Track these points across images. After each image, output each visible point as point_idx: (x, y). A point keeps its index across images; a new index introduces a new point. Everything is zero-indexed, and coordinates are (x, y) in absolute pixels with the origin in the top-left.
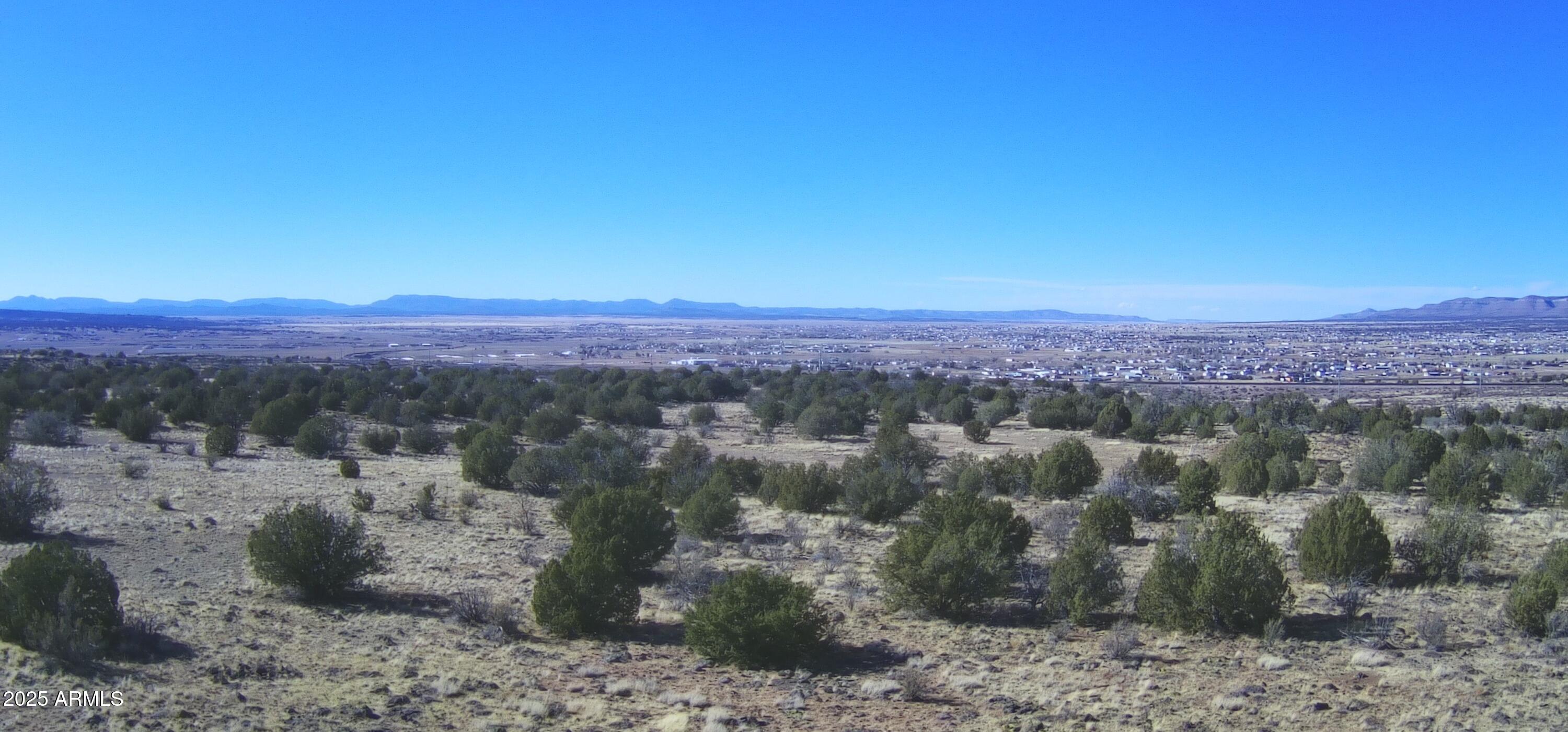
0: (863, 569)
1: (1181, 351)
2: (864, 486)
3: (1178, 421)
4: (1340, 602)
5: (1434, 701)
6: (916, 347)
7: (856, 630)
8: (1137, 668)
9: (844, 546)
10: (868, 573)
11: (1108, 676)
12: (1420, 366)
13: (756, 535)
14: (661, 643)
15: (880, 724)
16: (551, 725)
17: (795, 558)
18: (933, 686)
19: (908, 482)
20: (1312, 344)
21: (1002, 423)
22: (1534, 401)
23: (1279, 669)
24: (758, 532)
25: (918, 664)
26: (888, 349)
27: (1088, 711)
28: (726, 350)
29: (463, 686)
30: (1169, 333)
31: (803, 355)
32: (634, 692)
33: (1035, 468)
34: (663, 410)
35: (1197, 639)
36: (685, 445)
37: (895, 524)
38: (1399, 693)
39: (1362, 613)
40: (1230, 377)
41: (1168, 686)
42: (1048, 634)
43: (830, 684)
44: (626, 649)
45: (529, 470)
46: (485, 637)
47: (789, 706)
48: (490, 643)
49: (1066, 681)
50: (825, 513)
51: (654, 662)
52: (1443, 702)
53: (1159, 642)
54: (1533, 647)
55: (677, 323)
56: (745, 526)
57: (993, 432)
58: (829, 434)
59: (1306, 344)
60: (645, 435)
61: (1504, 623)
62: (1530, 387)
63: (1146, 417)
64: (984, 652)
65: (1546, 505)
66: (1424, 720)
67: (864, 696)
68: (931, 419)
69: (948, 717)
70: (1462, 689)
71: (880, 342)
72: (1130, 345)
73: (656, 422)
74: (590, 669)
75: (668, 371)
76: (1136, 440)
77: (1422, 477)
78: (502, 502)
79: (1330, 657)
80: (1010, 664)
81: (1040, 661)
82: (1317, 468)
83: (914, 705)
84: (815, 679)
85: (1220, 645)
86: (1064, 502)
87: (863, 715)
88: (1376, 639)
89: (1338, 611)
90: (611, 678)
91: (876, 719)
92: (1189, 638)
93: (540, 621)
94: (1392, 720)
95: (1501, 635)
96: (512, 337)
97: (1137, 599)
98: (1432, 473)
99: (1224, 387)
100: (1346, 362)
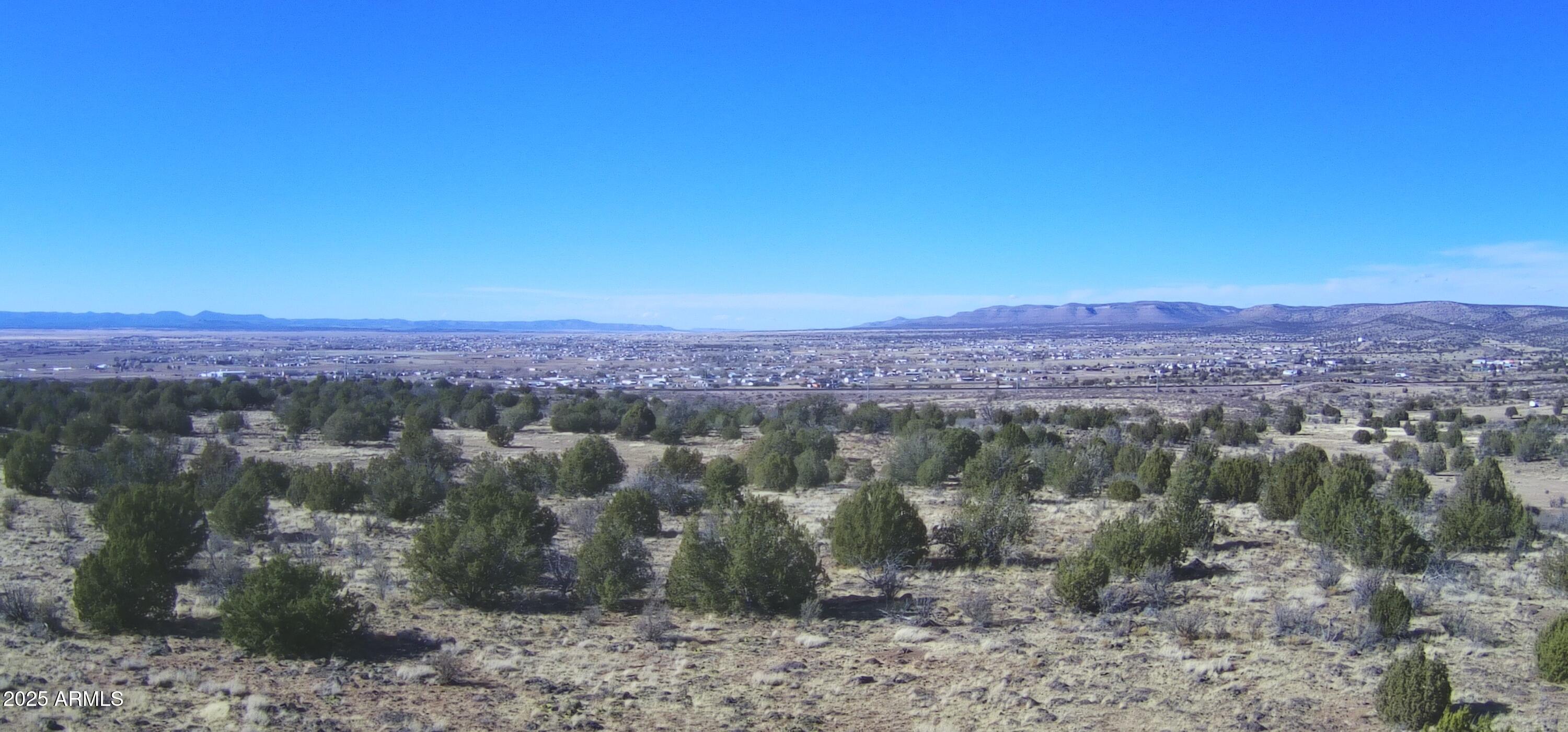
0: (394, 563)
1: (705, 359)
2: (389, 484)
3: (702, 424)
4: (878, 584)
5: (985, 673)
6: (440, 358)
7: (388, 620)
8: (672, 648)
9: (372, 542)
10: (396, 567)
11: (643, 657)
12: (952, 372)
13: (285, 534)
14: (198, 636)
15: (417, 707)
16: (99, 716)
17: (324, 554)
18: (468, 670)
19: (433, 480)
20: (840, 352)
21: (525, 428)
22: (1075, 403)
23: (818, 647)
24: (288, 531)
25: (452, 649)
26: (411, 359)
27: (625, 689)
28: (253, 362)
29: (13, 681)
30: (693, 342)
31: (330, 366)
32: (176, 683)
33: (559, 467)
34: (194, 418)
35: (731, 620)
36: (214, 451)
37: (421, 521)
38: (947, 666)
39: (901, 594)
40: (756, 384)
41: (705, 665)
42: (579, 619)
43: (365, 671)
44: (165, 642)
45: (67, 475)
46: (32, 635)
47: (327, 692)
48: (37, 641)
49: (601, 662)
50: (353, 512)
51: (193, 654)
52: (995, 673)
53: (694, 624)
54: (1088, 622)
55: (206, 335)
56: (275, 525)
57: (517, 436)
58: (354, 440)
59: (834, 351)
60: (177, 442)
61: (1053, 600)
62: (1071, 391)
63: (670, 419)
64: (517, 638)
65: (1091, 496)
66: (976, 689)
67: (401, 681)
68: (455, 424)
69: (485, 699)
70: (1014, 661)
71: (404, 353)
72: (653, 354)
73: (187, 430)
74: (133, 661)
75: (199, 381)
76: (661, 442)
77: (957, 473)
78: (42, 508)
79: (871, 635)
80: (543, 648)
81: (573, 644)
82: (847, 465)
83: (450, 688)
84: (350, 667)
85: (756, 626)
86: (590, 499)
87: (400, 699)
88: (919, 617)
89: (876, 593)
90: (152, 670)
91: (414, 702)
92: (723, 620)
93: (82, 617)
94: (942, 690)
95: (1052, 612)
96: (51, 350)
97: (666, 586)
98: (968, 467)
99: (749, 393)
100: (875, 368)
